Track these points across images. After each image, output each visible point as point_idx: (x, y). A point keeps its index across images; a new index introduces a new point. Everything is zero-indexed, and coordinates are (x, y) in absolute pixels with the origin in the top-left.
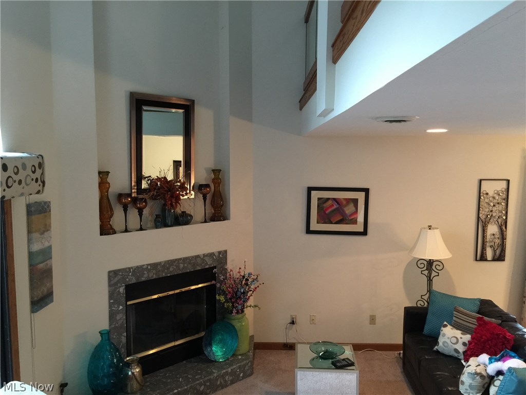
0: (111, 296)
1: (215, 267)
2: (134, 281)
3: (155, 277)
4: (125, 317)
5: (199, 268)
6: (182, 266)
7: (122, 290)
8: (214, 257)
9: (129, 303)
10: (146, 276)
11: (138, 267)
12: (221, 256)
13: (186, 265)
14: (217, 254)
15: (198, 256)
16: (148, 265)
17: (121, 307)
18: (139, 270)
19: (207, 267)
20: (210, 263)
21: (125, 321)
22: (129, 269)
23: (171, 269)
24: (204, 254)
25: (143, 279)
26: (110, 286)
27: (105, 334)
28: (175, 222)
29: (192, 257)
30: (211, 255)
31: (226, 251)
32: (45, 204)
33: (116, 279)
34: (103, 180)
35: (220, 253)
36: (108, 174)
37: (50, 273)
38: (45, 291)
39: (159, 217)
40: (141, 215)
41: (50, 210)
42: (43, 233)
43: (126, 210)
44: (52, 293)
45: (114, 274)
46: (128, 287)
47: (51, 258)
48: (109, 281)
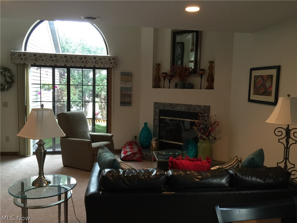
1: (201, 113)
2: (162, 108)
3: (170, 109)
4: (158, 122)
5: (192, 111)
6: (183, 108)
7: (158, 111)
8: (201, 108)
9: (161, 117)
12: (205, 108)
13: (185, 108)
14: (203, 107)
15: (192, 105)
17: (157, 118)
18: (164, 104)
19: (197, 112)
20: (198, 110)
21: (158, 124)
22: (161, 103)
23: (178, 108)
24: (195, 105)
25: (166, 109)
26: (154, 108)
27: (146, 124)
28: (184, 87)
29: (189, 105)
30: (200, 106)
31: (209, 107)
32: (129, 73)
33: (156, 106)
34: (157, 67)
35: (205, 106)
36: (160, 64)
37: (130, 96)
38: (126, 101)
39: (176, 83)
40: (170, 82)
41: (131, 76)
42: (126, 82)
43: (164, 80)
44: (131, 103)
45: (155, 104)
46: (160, 110)
47: (131, 91)
48: (154, 106)
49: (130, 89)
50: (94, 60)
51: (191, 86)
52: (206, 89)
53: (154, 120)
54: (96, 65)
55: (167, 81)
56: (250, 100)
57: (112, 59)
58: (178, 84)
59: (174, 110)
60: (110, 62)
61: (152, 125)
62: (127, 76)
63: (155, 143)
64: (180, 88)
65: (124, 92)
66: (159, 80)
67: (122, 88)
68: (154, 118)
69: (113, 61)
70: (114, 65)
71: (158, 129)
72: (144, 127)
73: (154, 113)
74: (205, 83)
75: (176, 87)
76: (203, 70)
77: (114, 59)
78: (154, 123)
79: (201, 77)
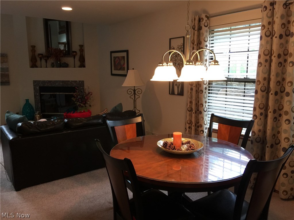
1: (78, 87)
2: (42, 86)
3: (50, 86)
4: (39, 98)
5: (69, 86)
7: (38, 88)
9: (41, 93)
11: (43, 81)
12: (80, 83)
13: (63, 84)
14: (78, 82)
15: (69, 81)
16: (47, 81)
17: (38, 94)
19: (74, 86)
21: (40, 99)
22: (40, 81)
23: (57, 84)
24: (72, 81)
25: (45, 86)
26: (34, 86)
27: (27, 100)
28: (60, 66)
29: (66, 81)
30: (76, 82)
31: (83, 81)
32: (4, 54)
33: (36, 84)
35: (80, 81)
36: (35, 46)
37: (8, 76)
39: (53, 63)
40: (46, 62)
42: (3, 63)
43: (41, 60)
44: (9, 82)
45: (35, 82)
46: (40, 87)
47: (8, 71)
48: (33, 84)
49: (7, 69)
51: (66, 65)
52: (79, 67)
53: (35, 96)
55: (43, 61)
56: (112, 75)
58: (55, 63)
59: (54, 86)
61: (34, 102)
62: (2, 57)
63: (38, 117)
64: (57, 67)
65: (1, 72)
66: (36, 60)
68: (34, 94)
71: (40, 104)
73: (34, 90)
74: (78, 63)
75: (53, 66)
76: (75, 52)
78: (35, 99)
79: (74, 58)
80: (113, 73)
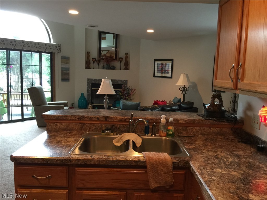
0: (87, 85)
1: (122, 85)
2: (94, 83)
4: (91, 92)
7: (90, 84)
9: (92, 89)
10: (98, 82)
11: (95, 79)
14: (123, 81)
17: (90, 89)
19: (119, 84)
22: (93, 79)
25: (97, 83)
26: (87, 82)
27: (82, 94)
28: (109, 68)
29: (114, 80)
30: (121, 81)
31: (127, 81)
32: (67, 57)
33: (89, 81)
34: (88, 54)
35: (124, 80)
36: (89, 52)
37: (68, 74)
38: (66, 78)
40: (98, 65)
41: (69, 59)
42: (66, 64)
43: (94, 63)
44: (69, 79)
45: (88, 80)
46: (92, 84)
47: (69, 71)
48: (87, 81)
49: (68, 69)
50: (45, 47)
51: (114, 68)
52: (124, 70)
53: (88, 91)
54: (46, 50)
55: (96, 64)
56: (154, 76)
57: (58, 46)
58: (105, 66)
60: (57, 48)
61: (86, 95)
62: (66, 59)
63: (90, 107)
64: (107, 69)
65: (64, 71)
66: (90, 63)
67: (62, 68)
68: (87, 89)
69: (58, 48)
70: (60, 51)
71: (91, 97)
72: (81, 96)
73: (87, 86)
74: (123, 66)
75: (103, 68)
76: (122, 58)
77: (59, 46)
78: (87, 93)
79: (121, 63)
80: (155, 75)
